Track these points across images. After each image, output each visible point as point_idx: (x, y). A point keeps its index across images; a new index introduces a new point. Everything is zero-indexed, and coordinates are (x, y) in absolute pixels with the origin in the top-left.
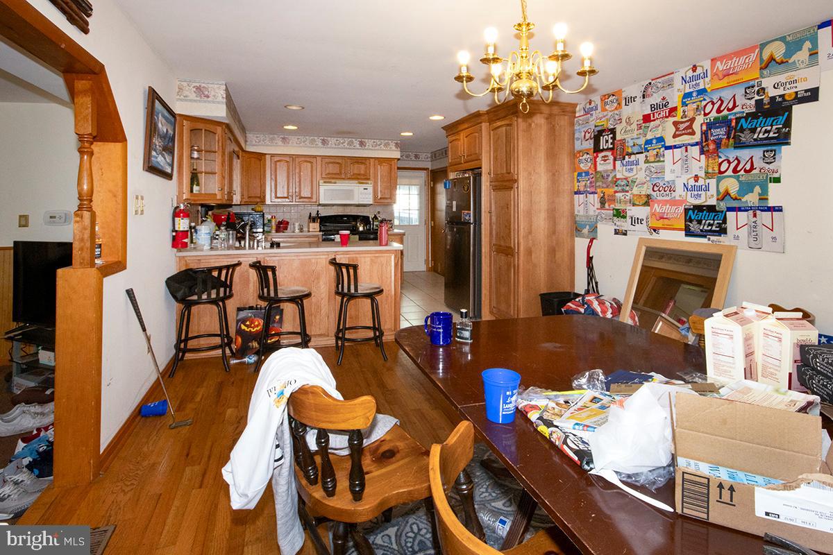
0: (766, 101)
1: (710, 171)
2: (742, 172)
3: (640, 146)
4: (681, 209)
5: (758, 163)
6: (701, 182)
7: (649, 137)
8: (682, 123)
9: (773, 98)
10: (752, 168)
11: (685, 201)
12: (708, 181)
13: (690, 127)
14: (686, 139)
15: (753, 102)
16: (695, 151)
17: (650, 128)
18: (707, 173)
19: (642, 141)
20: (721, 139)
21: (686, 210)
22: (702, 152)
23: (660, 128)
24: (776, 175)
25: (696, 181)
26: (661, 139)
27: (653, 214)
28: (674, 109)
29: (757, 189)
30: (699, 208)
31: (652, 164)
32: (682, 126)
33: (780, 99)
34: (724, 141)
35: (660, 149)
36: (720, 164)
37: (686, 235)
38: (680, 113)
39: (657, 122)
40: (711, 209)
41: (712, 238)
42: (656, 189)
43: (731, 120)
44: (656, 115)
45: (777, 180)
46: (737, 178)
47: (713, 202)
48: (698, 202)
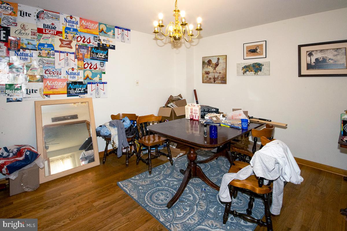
0: (101, 44)
1: (80, 67)
2: (93, 69)
3: (34, 46)
4: (65, 84)
5: (99, 66)
6: (75, 71)
7: (42, 41)
8: (65, 41)
9: (103, 44)
10: (96, 68)
11: (67, 80)
12: (79, 71)
13: (69, 44)
14: (67, 49)
15: (97, 43)
16: (72, 56)
17: (42, 37)
18: (78, 67)
19: (36, 43)
20: (85, 54)
21: (68, 84)
22: (76, 58)
23: (50, 39)
24: (104, 71)
25: (73, 70)
26: (51, 46)
27: (46, 87)
28: (59, 33)
29: (99, 76)
30: (75, 83)
31: (44, 58)
32: (65, 43)
33: (105, 45)
34: (86, 55)
35: (50, 51)
36: (85, 65)
37: (68, 96)
38: (64, 35)
39: (49, 36)
40: (81, 83)
41: (81, 96)
42: (47, 72)
43: (89, 47)
44: (47, 32)
45: (104, 73)
46: (91, 71)
47: (81, 80)
48: (74, 80)
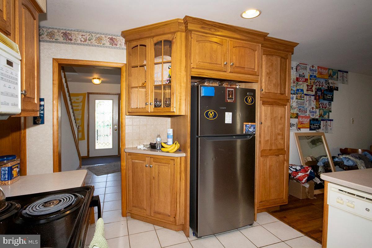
0: (329, 87)
1: (317, 106)
2: (324, 108)
3: (294, 91)
4: (309, 120)
5: (327, 106)
6: (314, 110)
7: (298, 88)
8: (309, 86)
9: (331, 86)
10: (326, 107)
11: (309, 117)
12: (316, 110)
13: (311, 88)
14: (310, 93)
15: (327, 86)
16: (313, 98)
17: (298, 84)
18: (316, 107)
19: (295, 89)
20: (320, 95)
21: (310, 120)
22: (315, 99)
23: (302, 85)
24: (331, 110)
25: (313, 109)
26: (302, 90)
27: (299, 122)
28: (306, 80)
29: (327, 114)
30: (314, 119)
31: (299, 100)
32: (309, 87)
33: (332, 88)
34: (320, 96)
35: (302, 94)
36: (320, 104)
37: (310, 130)
38: (309, 81)
39: (301, 83)
40: (317, 120)
41: (317, 130)
42: (300, 111)
43: (322, 90)
44: (301, 80)
45: (331, 112)
46: (323, 109)
47: (317, 117)
48: (313, 117)
